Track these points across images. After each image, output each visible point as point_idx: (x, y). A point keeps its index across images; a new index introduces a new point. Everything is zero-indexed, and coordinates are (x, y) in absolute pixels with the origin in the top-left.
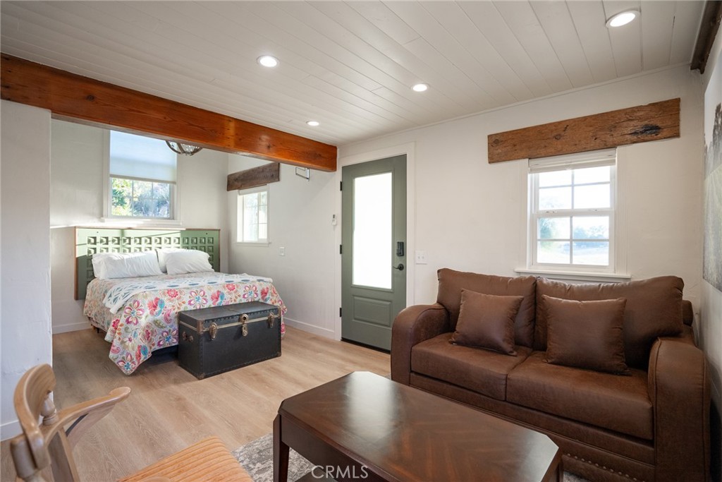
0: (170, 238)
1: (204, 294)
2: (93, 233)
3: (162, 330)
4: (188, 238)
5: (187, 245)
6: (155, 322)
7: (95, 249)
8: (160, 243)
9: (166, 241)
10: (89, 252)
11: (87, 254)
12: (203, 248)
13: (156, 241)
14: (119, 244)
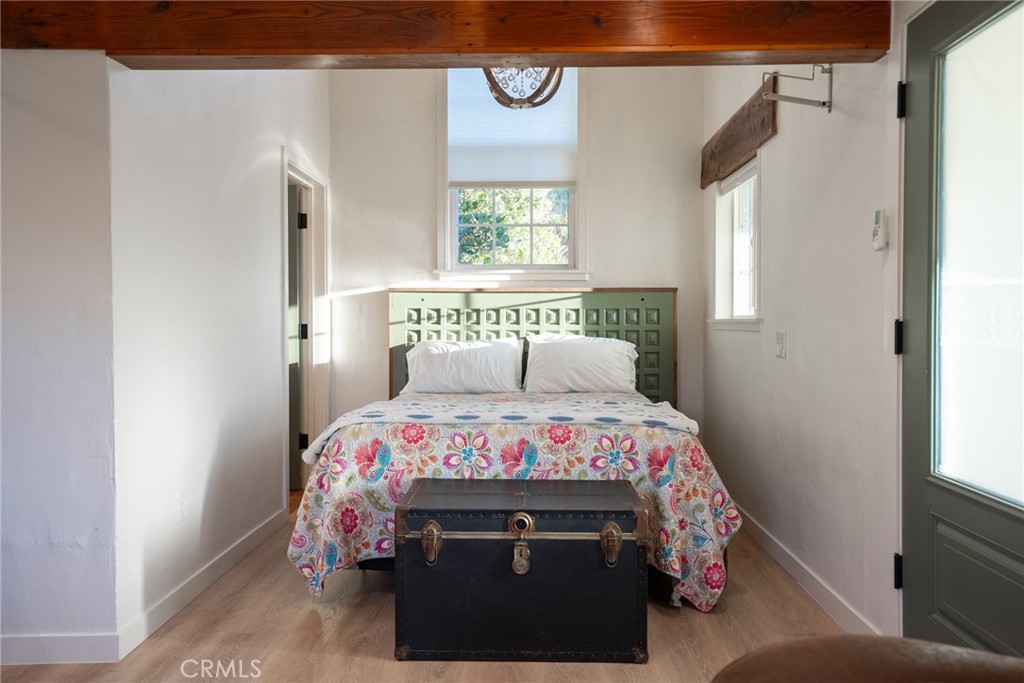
0: (557, 311)
1: (632, 447)
2: (414, 301)
3: (385, 515)
4: (597, 311)
5: (595, 328)
6: (370, 494)
7: (418, 332)
8: (537, 322)
9: (548, 317)
10: (410, 338)
11: (406, 342)
12: (634, 336)
13: (528, 317)
14: (458, 323)
